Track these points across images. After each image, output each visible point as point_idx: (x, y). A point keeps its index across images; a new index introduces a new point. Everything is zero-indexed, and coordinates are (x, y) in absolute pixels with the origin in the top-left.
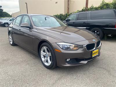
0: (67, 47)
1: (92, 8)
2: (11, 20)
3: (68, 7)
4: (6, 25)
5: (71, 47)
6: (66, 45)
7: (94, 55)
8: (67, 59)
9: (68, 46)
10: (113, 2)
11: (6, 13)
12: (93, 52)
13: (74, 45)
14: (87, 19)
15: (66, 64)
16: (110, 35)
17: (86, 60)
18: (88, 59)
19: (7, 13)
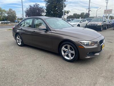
8: (88, 53)
9: (87, 43)
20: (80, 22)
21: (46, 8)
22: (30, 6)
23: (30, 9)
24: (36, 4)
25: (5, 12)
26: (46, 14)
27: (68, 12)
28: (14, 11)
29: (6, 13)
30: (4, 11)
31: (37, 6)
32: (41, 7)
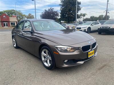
0: (64, 49)
5: (68, 49)
6: (64, 48)
7: (90, 56)
8: (65, 60)
9: (66, 49)
12: (89, 53)
13: (71, 47)
15: (64, 65)
17: (82, 60)
18: (85, 59)
20: (91, 25)
21: (60, 12)
22: (45, 10)
23: (45, 13)
24: (51, 8)
25: (26, 16)
26: (60, 17)
27: (84, 15)
28: (32, 16)
29: (26, 18)
30: (24, 16)
31: (51, 10)
32: (56, 11)
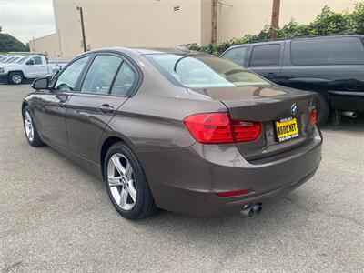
1: (291, 30)
2: (30, 63)
3: (213, 23)
4: (17, 79)
10: (356, 11)
11: (10, 37)
14: (278, 65)
16: (351, 114)
19: (13, 38)
